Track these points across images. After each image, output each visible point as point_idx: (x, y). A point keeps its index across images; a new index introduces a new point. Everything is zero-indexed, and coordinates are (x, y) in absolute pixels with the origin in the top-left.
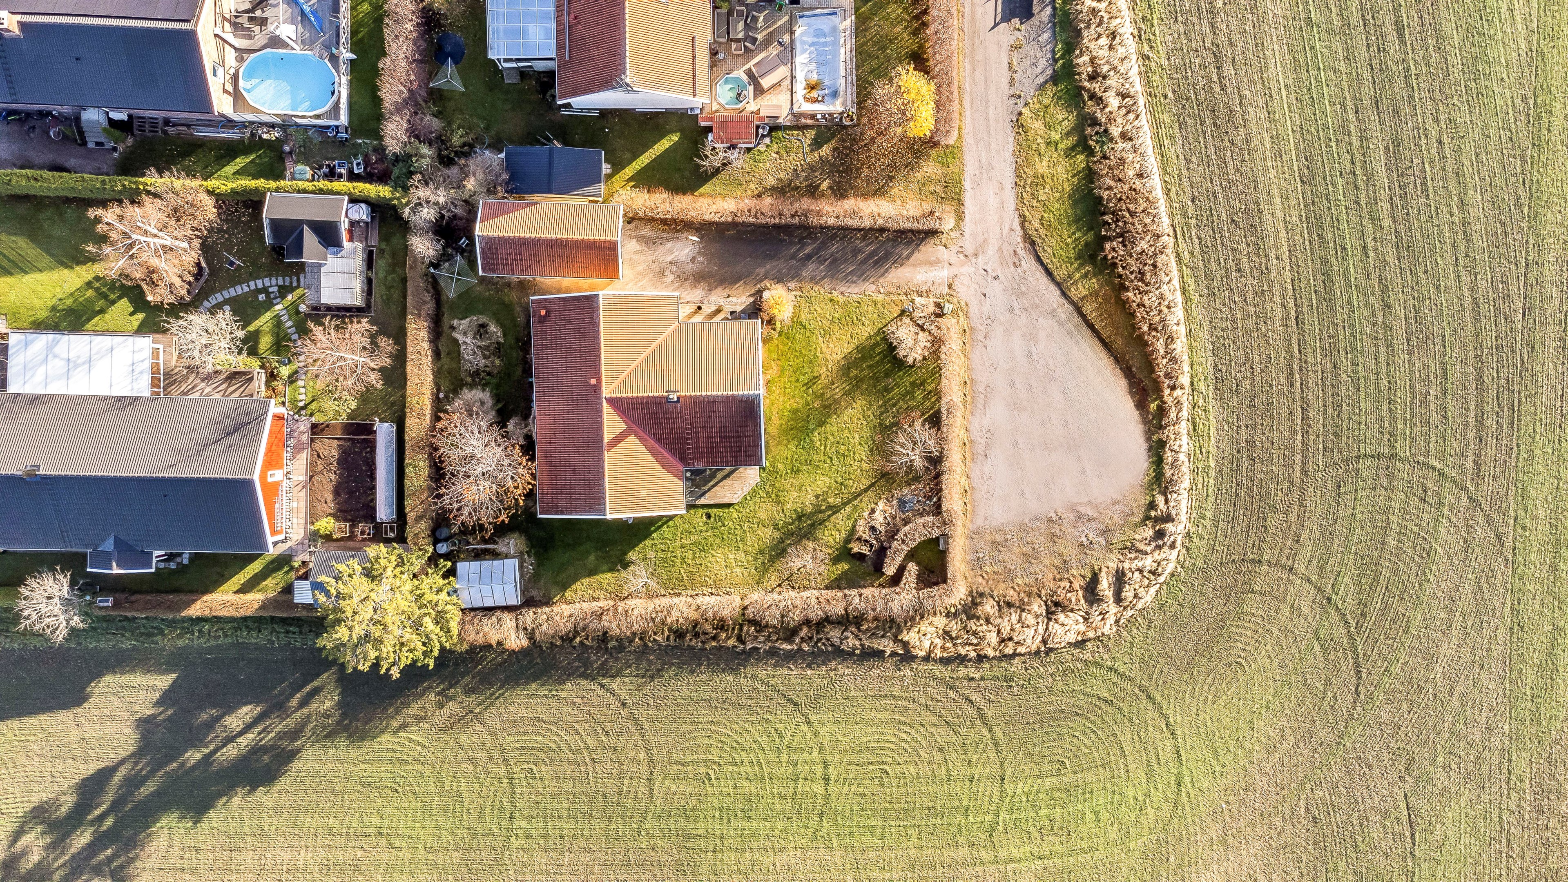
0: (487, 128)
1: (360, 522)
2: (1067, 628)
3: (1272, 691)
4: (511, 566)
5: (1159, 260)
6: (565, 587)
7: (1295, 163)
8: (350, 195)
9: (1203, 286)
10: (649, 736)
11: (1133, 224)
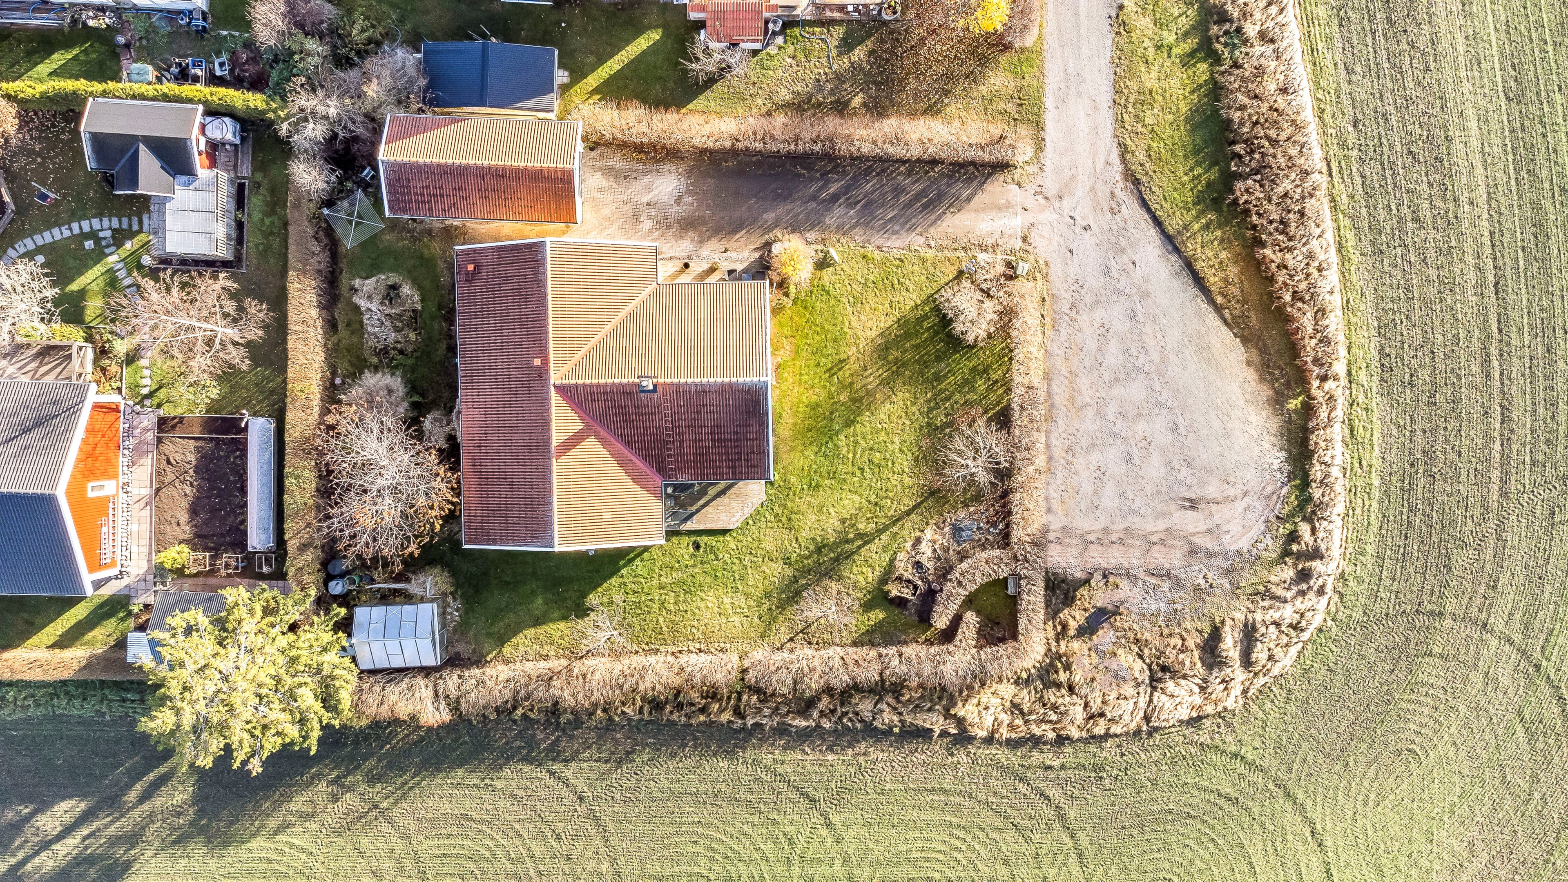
0: (402, 20)
1: (226, 551)
2: (1178, 700)
3: (1458, 790)
4: (428, 612)
5: (1307, 205)
6: (502, 640)
7: (1498, 73)
8: (205, 103)
9: (1366, 242)
10: (614, 841)
11: (1274, 157)
